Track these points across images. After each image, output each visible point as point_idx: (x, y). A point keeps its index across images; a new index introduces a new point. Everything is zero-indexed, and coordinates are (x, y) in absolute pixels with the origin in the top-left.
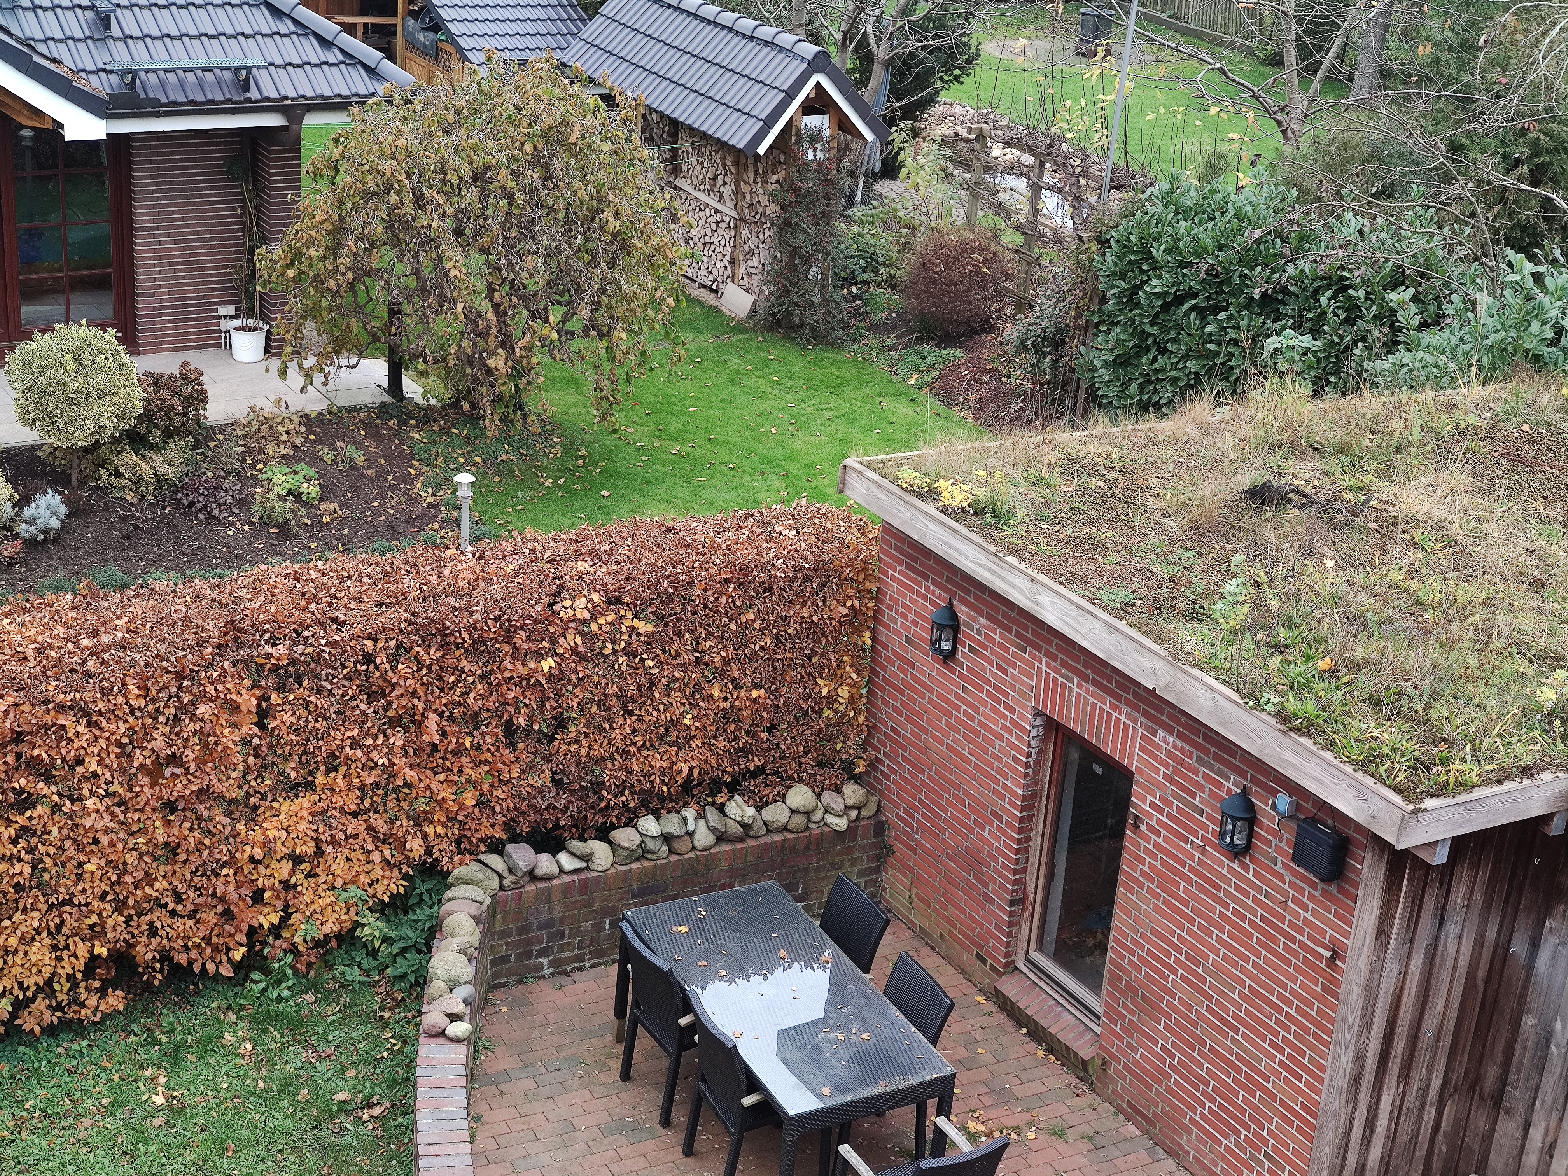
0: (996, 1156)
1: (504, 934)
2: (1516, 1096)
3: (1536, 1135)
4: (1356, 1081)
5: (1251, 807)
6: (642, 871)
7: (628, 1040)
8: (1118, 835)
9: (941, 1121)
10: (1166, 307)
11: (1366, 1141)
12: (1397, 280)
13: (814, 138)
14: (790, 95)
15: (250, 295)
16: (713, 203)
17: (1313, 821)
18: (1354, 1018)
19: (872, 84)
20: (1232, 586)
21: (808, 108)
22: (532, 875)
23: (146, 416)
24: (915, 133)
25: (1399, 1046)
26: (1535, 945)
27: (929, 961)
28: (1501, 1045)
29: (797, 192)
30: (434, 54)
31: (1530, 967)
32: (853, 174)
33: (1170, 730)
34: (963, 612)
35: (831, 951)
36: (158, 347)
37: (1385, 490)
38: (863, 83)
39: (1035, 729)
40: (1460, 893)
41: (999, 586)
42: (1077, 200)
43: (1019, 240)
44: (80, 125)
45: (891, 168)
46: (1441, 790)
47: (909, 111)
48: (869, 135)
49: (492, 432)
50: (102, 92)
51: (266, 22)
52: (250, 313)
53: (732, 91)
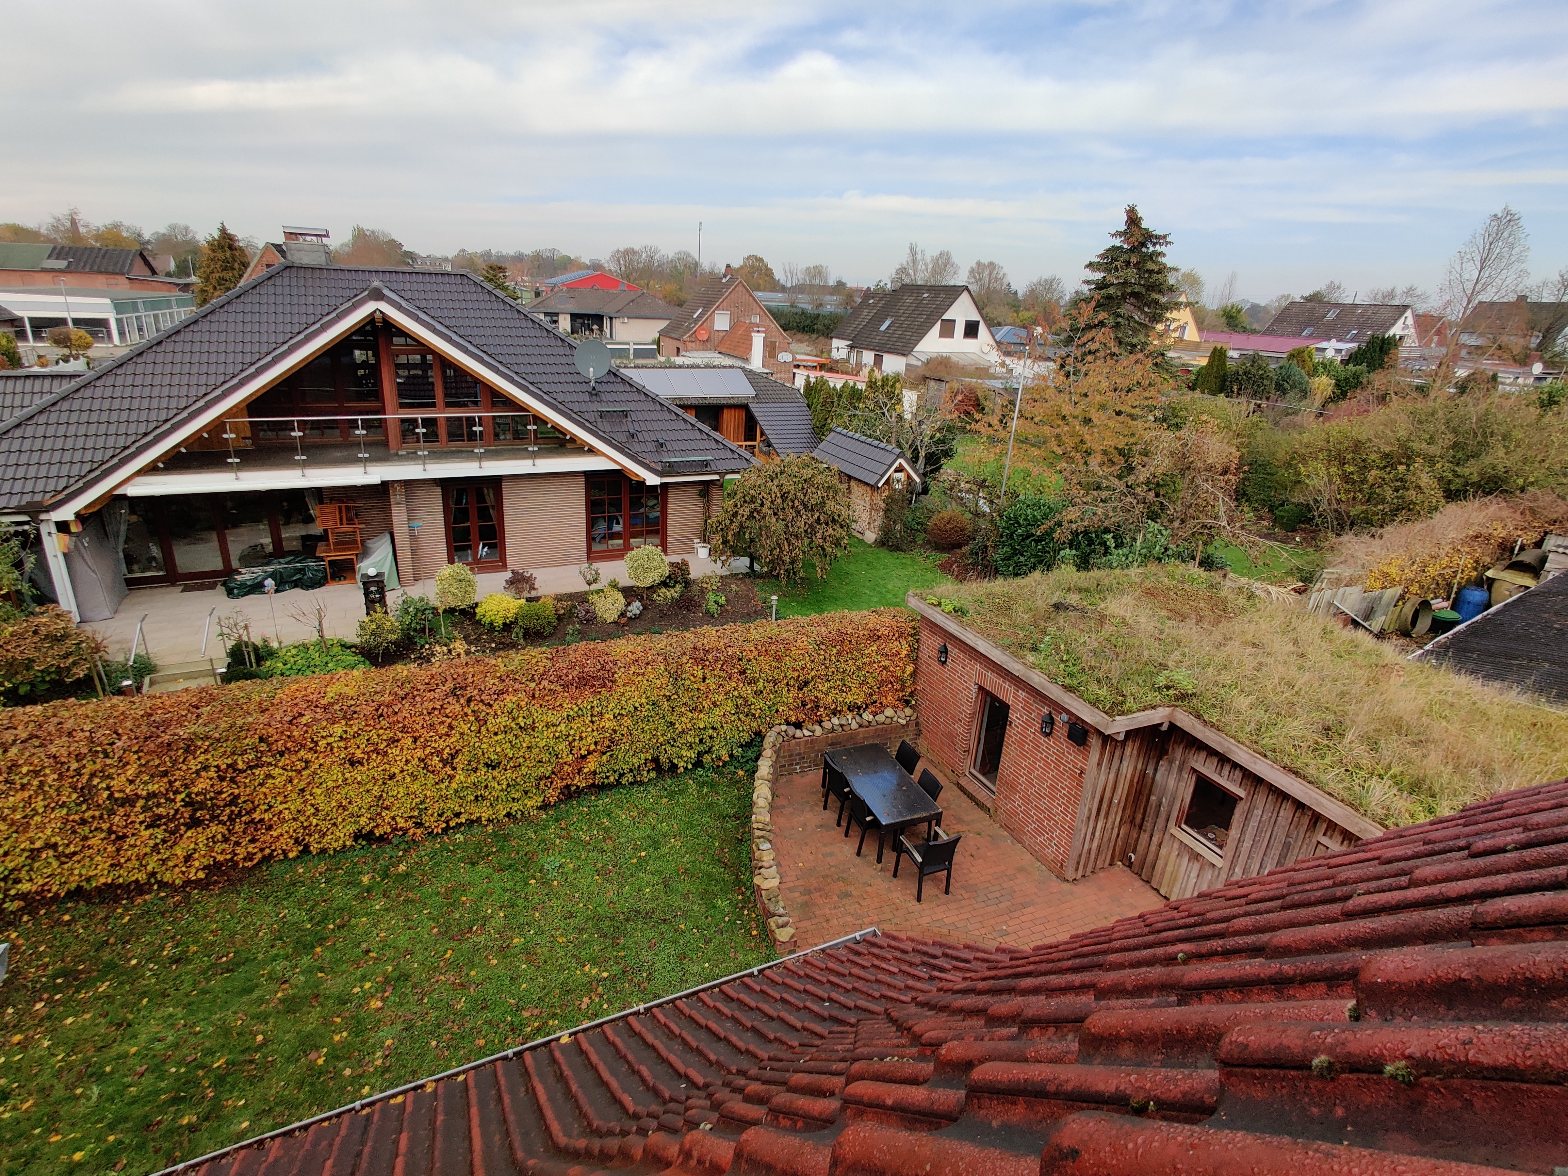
0: (956, 841)
1: (784, 757)
2: (1148, 825)
3: (1155, 840)
4: (1089, 818)
5: (1052, 719)
6: (832, 737)
7: (826, 796)
8: (1005, 728)
9: (937, 828)
10: (1023, 540)
11: (1092, 840)
12: (1107, 531)
13: (898, 481)
14: (890, 466)
15: (704, 536)
16: (862, 503)
17: (1075, 724)
18: (1089, 796)
19: (920, 462)
20: (1047, 639)
21: (896, 471)
22: (794, 737)
23: (669, 577)
24: (935, 479)
25: (1105, 804)
26: (1156, 770)
27: (934, 772)
28: (1143, 807)
29: (892, 499)
30: (768, 454)
31: (1153, 779)
32: (912, 493)
33: (1024, 690)
34: (949, 647)
35: (899, 766)
36: (674, 553)
37: (1103, 605)
38: (916, 462)
39: (974, 689)
40: (1128, 750)
41: (963, 638)
42: (991, 502)
43: (971, 516)
44: (652, 480)
45: (925, 491)
46: (1122, 713)
47: (932, 471)
48: (918, 480)
49: (784, 582)
50: (660, 469)
51: (714, 445)
52: (704, 542)
53: (870, 465)
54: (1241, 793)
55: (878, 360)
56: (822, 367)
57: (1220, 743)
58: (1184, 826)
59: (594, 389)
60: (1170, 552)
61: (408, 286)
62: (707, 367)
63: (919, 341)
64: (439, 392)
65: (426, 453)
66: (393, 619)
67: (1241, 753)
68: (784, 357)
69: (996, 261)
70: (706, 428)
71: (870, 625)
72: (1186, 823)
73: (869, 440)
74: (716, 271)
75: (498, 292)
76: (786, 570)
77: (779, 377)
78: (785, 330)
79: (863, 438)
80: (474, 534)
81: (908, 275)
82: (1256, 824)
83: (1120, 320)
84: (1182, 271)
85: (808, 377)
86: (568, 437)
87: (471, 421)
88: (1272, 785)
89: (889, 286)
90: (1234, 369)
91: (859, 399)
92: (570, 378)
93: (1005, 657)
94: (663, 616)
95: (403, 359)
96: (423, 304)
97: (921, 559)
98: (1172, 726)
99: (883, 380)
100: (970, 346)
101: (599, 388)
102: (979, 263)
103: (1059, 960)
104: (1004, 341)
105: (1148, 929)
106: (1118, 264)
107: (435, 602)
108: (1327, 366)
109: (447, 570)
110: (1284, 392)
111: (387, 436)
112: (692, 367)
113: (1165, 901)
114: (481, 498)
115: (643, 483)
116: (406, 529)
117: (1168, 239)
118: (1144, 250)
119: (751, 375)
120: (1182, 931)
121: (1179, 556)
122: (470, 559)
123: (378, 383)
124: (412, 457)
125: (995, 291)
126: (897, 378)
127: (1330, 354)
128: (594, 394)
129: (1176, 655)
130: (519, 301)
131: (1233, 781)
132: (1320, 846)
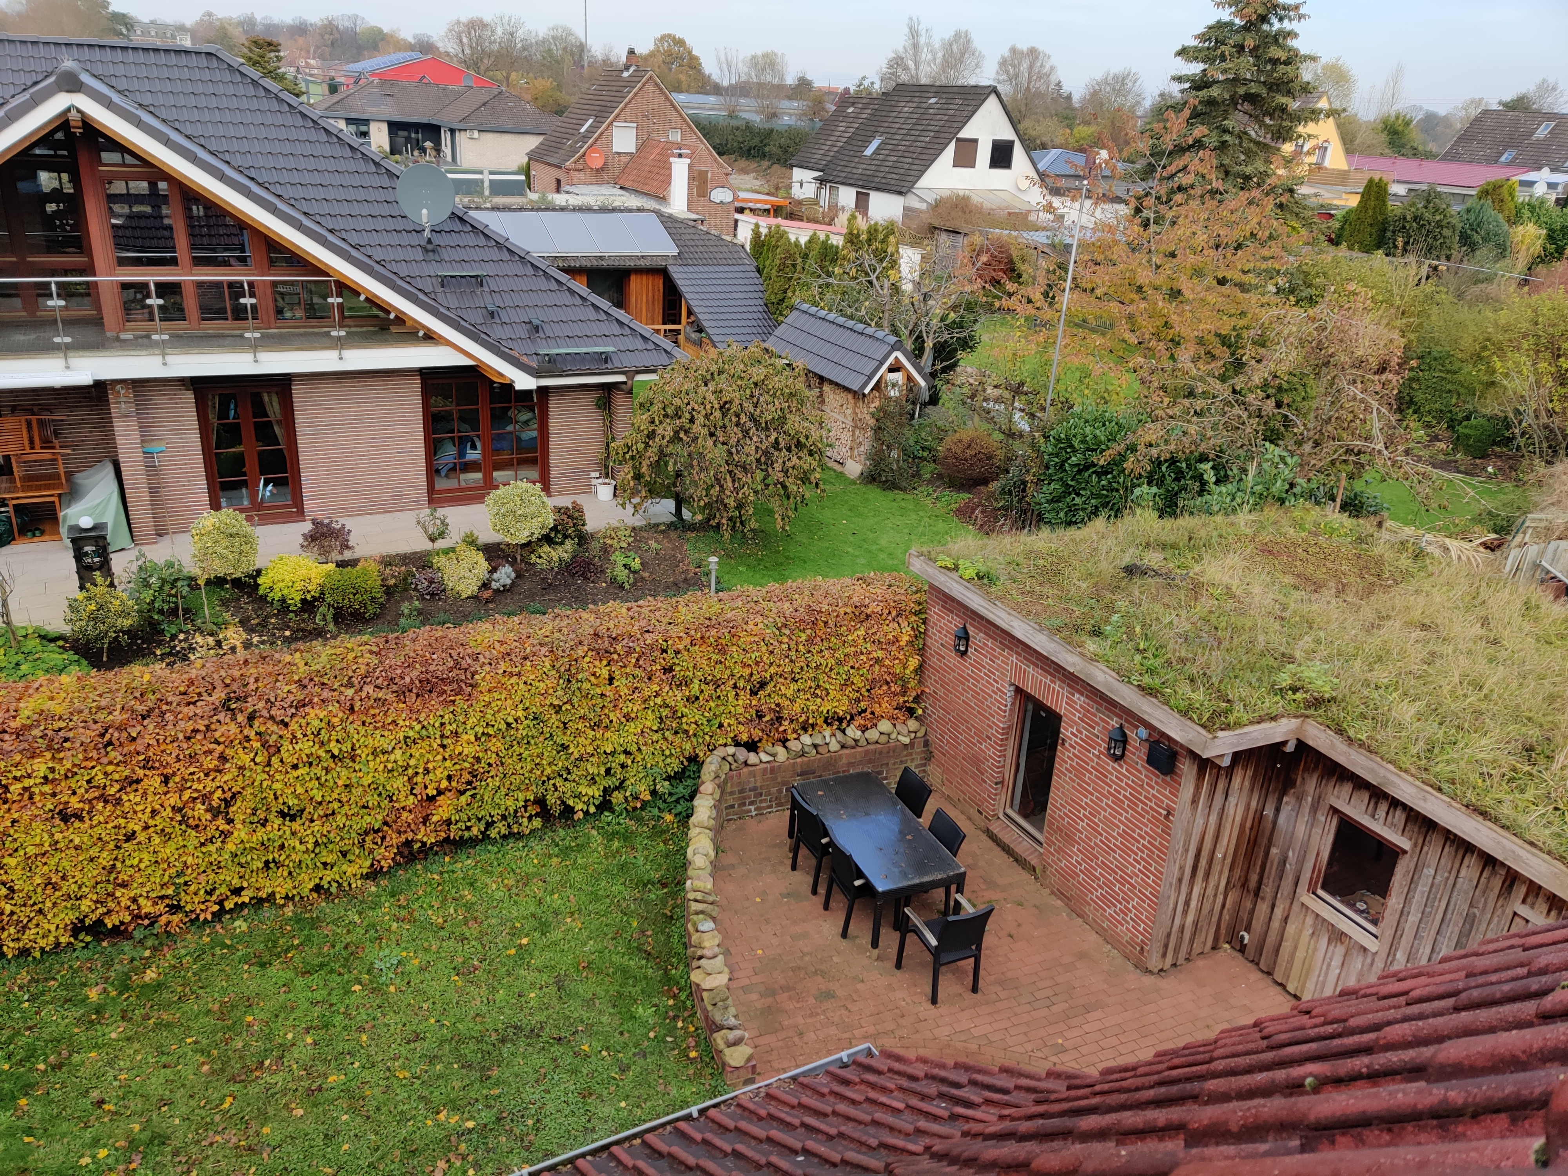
0: (987, 915)
1: (731, 793)
2: (1267, 890)
3: (1278, 912)
4: (1180, 880)
5: (1124, 735)
6: (802, 763)
7: (795, 851)
8: (1055, 749)
9: (958, 896)
10: (1080, 472)
11: (1185, 912)
12: (1203, 458)
13: (894, 385)
14: (882, 363)
15: (606, 467)
16: (841, 418)
17: (1157, 742)
18: (1180, 847)
19: (925, 356)
20: (1115, 617)
21: (891, 370)
22: (746, 763)
23: (555, 528)
24: (948, 382)
25: (1203, 862)
26: (1278, 810)
27: (953, 813)
28: (1259, 863)
29: (885, 412)
30: (700, 344)
31: (1275, 821)
32: (914, 403)
33: (1082, 694)
34: (971, 631)
35: (901, 805)
36: (561, 493)
37: (1197, 568)
38: (920, 356)
39: (1009, 692)
40: (1237, 781)
41: (991, 617)
42: (1032, 416)
43: (1002, 436)
44: (524, 382)
45: (934, 400)
46: (1227, 727)
47: (944, 370)
48: (922, 383)
49: (727, 536)
50: (535, 365)
51: (616, 329)
52: (607, 476)
53: (852, 361)
54: (1404, 843)
55: (862, 201)
56: (777, 211)
57: (1372, 771)
58: (1320, 892)
59: (429, 241)
60: (1298, 490)
61: (120, 70)
62: (603, 209)
63: (923, 172)
64: (182, 241)
65: (165, 337)
66: (125, 596)
67: (1403, 785)
68: (721, 195)
69: (1040, 47)
70: (604, 304)
71: (855, 599)
72: (1323, 888)
73: (850, 323)
74: (614, 59)
75: (268, 83)
76: (730, 519)
77: (714, 226)
78: (720, 154)
79: (841, 320)
80: (251, 464)
81: (906, 69)
82: (1427, 889)
83: (1227, 137)
84: (1323, 61)
85: (757, 226)
86: (392, 316)
87: (236, 290)
88: (1449, 832)
89: (877, 86)
90: (1398, 212)
91: (834, 261)
92: (391, 224)
93: (1053, 645)
94: (548, 587)
95: (119, 187)
96: (147, 99)
97: (928, 501)
98: (1301, 745)
99: (869, 232)
100: (1000, 178)
101: (437, 240)
102: (1013, 50)
103: (1137, 1089)
104: (1052, 172)
105: (1265, 1042)
106: (1226, 49)
107: (191, 568)
108: (1535, 209)
109: (209, 520)
110: (1473, 247)
111: (99, 309)
112: (580, 209)
113: (1294, 1002)
114: (260, 410)
115: (509, 387)
116: (138, 456)
117: (1302, 11)
118: (1265, 27)
119: (670, 223)
120: (1314, 1046)
121: (1310, 495)
122: (246, 503)
123: (81, 223)
124: (143, 343)
125: (1038, 95)
126: (890, 229)
127: (1540, 190)
128: (430, 249)
129: (1307, 642)
130: (304, 98)
131: (1393, 825)
132: (1517, 919)
